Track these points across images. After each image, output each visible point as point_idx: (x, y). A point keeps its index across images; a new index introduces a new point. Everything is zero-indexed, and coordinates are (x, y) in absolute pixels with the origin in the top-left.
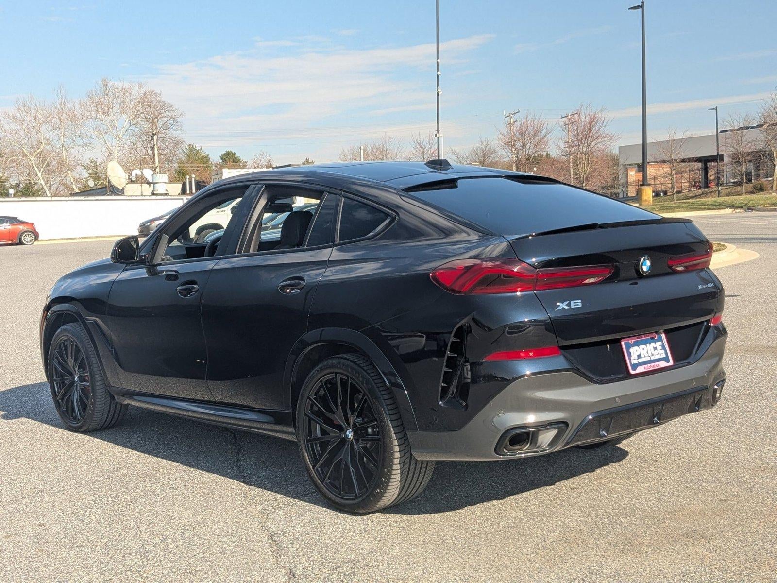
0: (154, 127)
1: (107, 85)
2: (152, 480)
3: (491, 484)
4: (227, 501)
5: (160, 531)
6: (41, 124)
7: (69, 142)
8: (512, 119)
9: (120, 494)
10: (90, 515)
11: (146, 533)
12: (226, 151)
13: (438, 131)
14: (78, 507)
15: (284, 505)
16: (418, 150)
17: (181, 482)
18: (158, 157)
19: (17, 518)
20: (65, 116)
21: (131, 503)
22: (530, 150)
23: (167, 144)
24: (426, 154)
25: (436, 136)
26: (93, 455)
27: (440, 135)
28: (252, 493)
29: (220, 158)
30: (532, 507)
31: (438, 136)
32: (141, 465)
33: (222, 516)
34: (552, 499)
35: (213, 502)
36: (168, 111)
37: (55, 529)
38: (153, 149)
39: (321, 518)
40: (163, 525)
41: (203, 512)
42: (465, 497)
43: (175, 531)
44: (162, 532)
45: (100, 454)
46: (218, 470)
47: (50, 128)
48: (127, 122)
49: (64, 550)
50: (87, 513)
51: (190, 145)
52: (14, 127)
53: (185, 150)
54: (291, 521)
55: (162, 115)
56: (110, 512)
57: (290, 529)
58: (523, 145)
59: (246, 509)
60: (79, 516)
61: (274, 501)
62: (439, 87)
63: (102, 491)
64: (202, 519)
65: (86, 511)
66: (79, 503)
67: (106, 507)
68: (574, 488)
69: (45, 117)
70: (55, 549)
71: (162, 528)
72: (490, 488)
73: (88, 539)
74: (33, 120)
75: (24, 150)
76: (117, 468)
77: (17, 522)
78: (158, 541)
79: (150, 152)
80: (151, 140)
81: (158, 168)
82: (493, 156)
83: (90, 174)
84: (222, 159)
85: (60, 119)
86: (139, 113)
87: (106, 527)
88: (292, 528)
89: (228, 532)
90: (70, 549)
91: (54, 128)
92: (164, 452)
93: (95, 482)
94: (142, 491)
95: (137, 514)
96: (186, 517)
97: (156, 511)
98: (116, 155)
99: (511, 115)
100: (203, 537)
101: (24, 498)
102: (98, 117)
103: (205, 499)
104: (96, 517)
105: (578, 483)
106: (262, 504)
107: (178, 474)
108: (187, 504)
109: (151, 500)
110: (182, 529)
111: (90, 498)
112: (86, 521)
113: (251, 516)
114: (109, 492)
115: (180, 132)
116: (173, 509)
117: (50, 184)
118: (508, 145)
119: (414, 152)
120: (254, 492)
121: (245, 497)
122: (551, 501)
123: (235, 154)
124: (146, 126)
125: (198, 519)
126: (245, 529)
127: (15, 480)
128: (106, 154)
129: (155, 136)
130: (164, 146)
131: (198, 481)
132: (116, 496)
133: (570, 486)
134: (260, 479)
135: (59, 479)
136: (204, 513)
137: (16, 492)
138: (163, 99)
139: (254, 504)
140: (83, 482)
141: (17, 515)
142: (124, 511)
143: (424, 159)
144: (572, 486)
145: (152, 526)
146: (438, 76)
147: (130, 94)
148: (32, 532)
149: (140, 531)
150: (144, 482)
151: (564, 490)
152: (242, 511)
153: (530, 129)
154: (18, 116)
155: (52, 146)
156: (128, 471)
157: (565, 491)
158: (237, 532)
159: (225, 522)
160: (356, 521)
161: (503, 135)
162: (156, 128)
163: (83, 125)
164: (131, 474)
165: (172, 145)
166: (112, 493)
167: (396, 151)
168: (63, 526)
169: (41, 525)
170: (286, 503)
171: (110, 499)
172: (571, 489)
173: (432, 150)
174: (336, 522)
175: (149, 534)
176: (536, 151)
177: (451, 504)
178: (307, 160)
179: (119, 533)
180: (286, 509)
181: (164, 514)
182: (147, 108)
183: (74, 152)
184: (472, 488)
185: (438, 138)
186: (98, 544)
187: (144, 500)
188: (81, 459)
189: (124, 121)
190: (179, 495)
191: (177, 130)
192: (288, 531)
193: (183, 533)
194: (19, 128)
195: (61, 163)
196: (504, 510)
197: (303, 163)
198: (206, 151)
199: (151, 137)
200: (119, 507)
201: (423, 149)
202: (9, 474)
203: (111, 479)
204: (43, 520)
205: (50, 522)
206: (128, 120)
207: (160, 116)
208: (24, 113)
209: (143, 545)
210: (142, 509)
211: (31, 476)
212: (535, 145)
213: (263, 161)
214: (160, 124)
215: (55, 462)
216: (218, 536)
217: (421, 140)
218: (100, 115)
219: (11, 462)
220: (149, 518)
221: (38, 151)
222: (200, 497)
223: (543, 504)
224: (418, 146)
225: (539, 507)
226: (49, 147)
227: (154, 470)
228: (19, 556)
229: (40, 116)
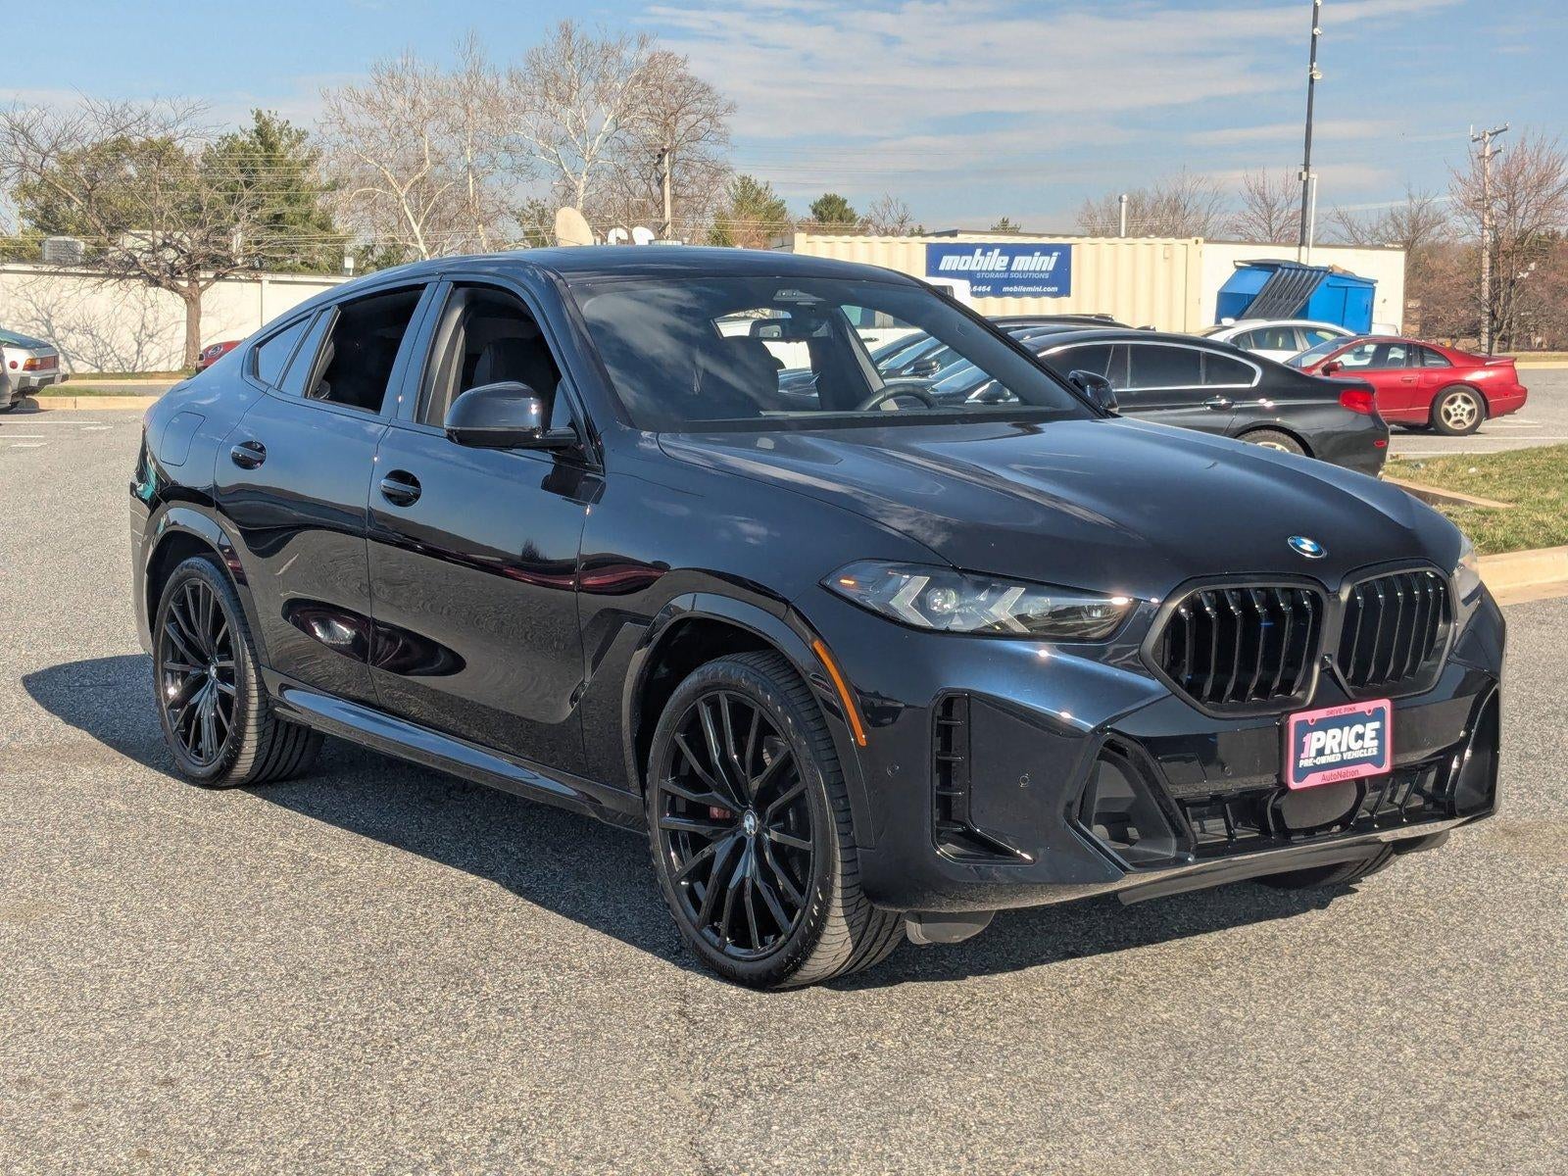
0: (668, 136)
1: (570, 37)
2: (464, 984)
3: (1302, 1082)
4: (623, 1062)
5: (440, 1130)
6: (425, 118)
7: (483, 160)
8: (1488, 146)
9: (377, 1015)
10: (290, 1065)
11: (407, 1131)
12: (826, 195)
13: (1307, 166)
14: (269, 1041)
15: (762, 1087)
16: (1257, 209)
17: (531, 995)
18: (672, 202)
19: (119, 1059)
20: (477, 102)
21: (394, 1043)
22: (1525, 220)
23: (694, 173)
24: (1277, 218)
25: (1300, 178)
26: (348, 903)
27: (1312, 176)
28: (691, 1046)
29: (810, 211)
30: (1402, 1160)
31: (1304, 178)
32: (449, 940)
33: (600, 1101)
34: (1457, 1141)
35: (591, 1059)
36: (700, 99)
37: (196, 1097)
38: (660, 182)
39: (842, 1136)
40: (452, 1111)
41: (558, 1085)
42: (1227, 1112)
43: (475, 1135)
44: (443, 1134)
45: (364, 903)
46: (626, 972)
47: (445, 127)
48: (609, 120)
49: (196, 1159)
50: (285, 1060)
51: (744, 178)
52: (366, 120)
53: (732, 189)
54: (767, 1136)
55: (687, 108)
56: (338, 1062)
57: (759, 1160)
58: (1509, 205)
59: (664, 1088)
60: (262, 1067)
61: (739, 1072)
62: (1315, 64)
63: (337, 1003)
64: (550, 1105)
65: (283, 1054)
66: (275, 1031)
67: (333, 1048)
68: (1522, 1116)
69: (436, 103)
70: (177, 1152)
71: (447, 1121)
72: (1299, 1091)
73: (263, 1134)
74: (408, 109)
75: (386, 173)
76: (392, 943)
77: (113, 1068)
78: (428, 1156)
79: (656, 189)
80: (659, 163)
81: (669, 226)
82: (1437, 229)
83: (526, 233)
84: (815, 211)
85: (466, 107)
86: (636, 102)
87: (318, 1103)
88: (765, 1157)
89: (604, 1150)
90: (211, 1158)
91: (453, 130)
92: (514, 911)
93: (329, 977)
94: (431, 1012)
95: (401, 1077)
96: (515, 1094)
97: (448, 1071)
98: (581, 192)
99: (1488, 137)
100: (538, 1156)
101: (153, 1004)
102: (547, 108)
103: (573, 1051)
104: (301, 1074)
105: (1536, 1100)
106: (706, 1079)
107: (527, 974)
108: (525, 1060)
109: (444, 1039)
110: (494, 1129)
111: (306, 1020)
112: (275, 1082)
113: (672, 1111)
114: (355, 1008)
115: (722, 148)
116: (488, 1070)
117: (441, 250)
118: (1473, 207)
119: (1249, 213)
120: (697, 1041)
121: (670, 1055)
122: (1455, 1147)
123: (845, 202)
124: (652, 131)
125: (542, 1105)
126: (647, 1147)
127: (149, 954)
128: (561, 191)
129: (667, 156)
130: (688, 178)
131: (569, 999)
132: (367, 1019)
133: (1511, 1106)
134: (721, 1006)
135: (249, 960)
136: (561, 1089)
137: (141, 985)
138: (691, 73)
139: (688, 1077)
140: (302, 974)
141: (121, 1050)
142: (371, 1064)
143: (1271, 230)
144: (1518, 1108)
145: (426, 1115)
146: (1314, 37)
147: (619, 59)
148: (139, 1098)
149: (394, 1123)
150: (444, 987)
151: (1493, 1118)
152: (652, 1093)
153: (1530, 169)
154: (378, 98)
155: (448, 168)
156: (415, 954)
157: (1498, 1122)
158: (626, 1153)
159: (605, 1121)
160: (931, 1154)
161: (1463, 181)
162: (673, 138)
163: (516, 124)
164: (420, 963)
165: (704, 176)
166: (358, 1011)
167: (1206, 209)
168: (218, 1090)
169: (168, 1082)
170: (766, 1082)
171: (350, 1027)
172: (1514, 1116)
173: (1292, 210)
174: (879, 1150)
175: (411, 1134)
176: (1540, 224)
177: (1187, 1130)
178: (1005, 222)
179: (343, 1123)
180: (763, 1098)
181: (464, 1082)
182: (654, 92)
183: (493, 183)
184: (1249, 1089)
185: (1306, 183)
186: (285, 1150)
187: (429, 1038)
188: (317, 911)
189: (603, 120)
190: (515, 1032)
191: (717, 142)
192: (752, 1166)
193: (493, 1140)
194: (378, 124)
195: (465, 205)
196: (1324, 1162)
197: (995, 229)
198: (778, 194)
199: (659, 156)
200: (365, 1052)
201: (1270, 207)
202: (143, 936)
203: (370, 970)
204: (176, 1070)
205: (192, 1076)
206: (611, 117)
207: (683, 110)
208: (391, 92)
209: (388, 1164)
210: (416, 1062)
211: (188, 946)
212: (1538, 210)
213: (889, 219)
214: (680, 129)
215: (255, 914)
216: (577, 1158)
217: (1267, 186)
218: (553, 104)
219: (157, 905)
220: (423, 1090)
221: (417, 177)
222: (563, 1042)
223: (1433, 1153)
224: (1258, 199)
225: (1421, 1161)
226: (440, 170)
227: (476, 957)
228: (86, 1164)
229: (425, 101)
